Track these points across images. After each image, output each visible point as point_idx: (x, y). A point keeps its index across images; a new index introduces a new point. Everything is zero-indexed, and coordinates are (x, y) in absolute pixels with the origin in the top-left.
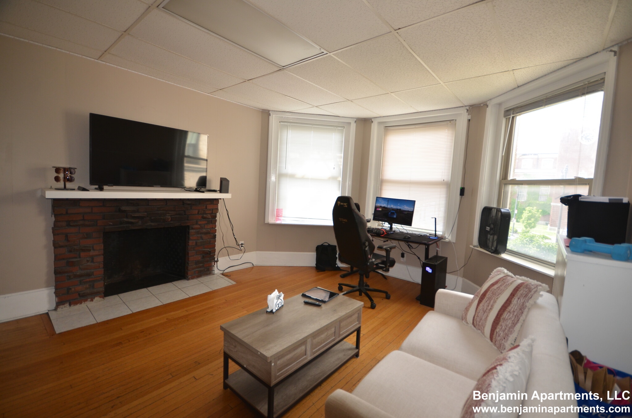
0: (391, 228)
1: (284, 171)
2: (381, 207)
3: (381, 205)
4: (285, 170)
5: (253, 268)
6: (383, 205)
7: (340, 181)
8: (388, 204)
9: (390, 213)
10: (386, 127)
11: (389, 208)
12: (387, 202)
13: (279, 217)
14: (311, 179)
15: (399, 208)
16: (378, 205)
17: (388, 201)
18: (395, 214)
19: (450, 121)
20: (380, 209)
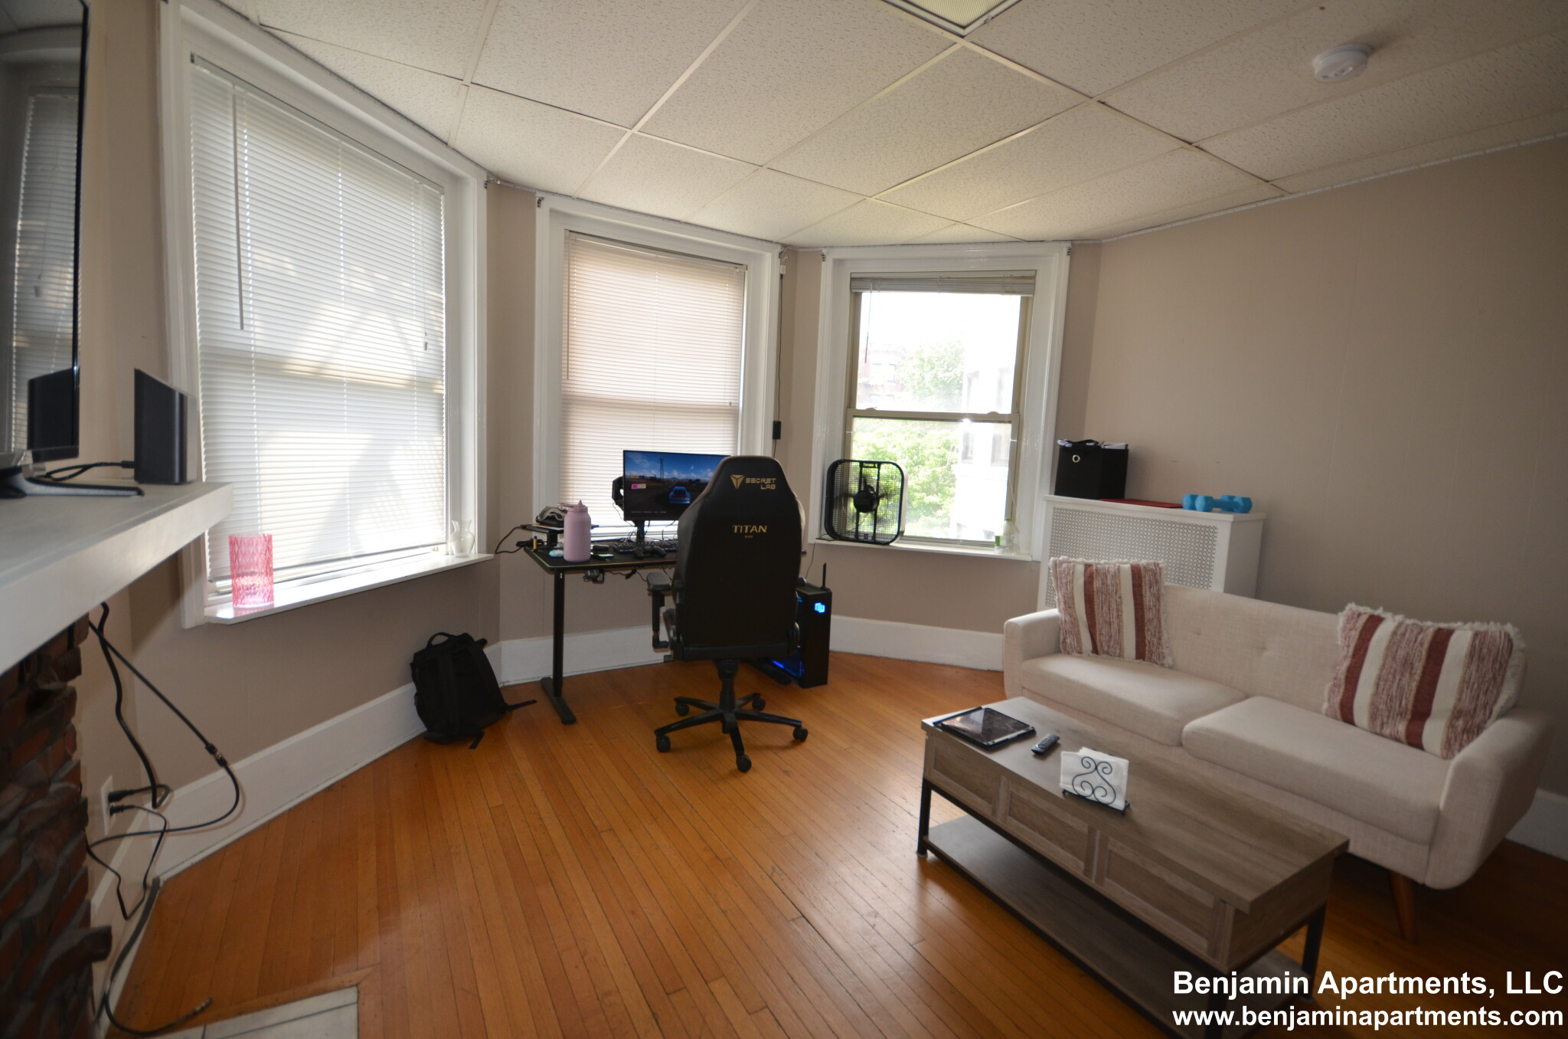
0: (641, 534)
1: (231, 337)
2: (642, 479)
3: (642, 474)
4: (241, 334)
6: (648, 475)
7: (442, 395)
8: (662, 470)
9: (672, 494)
10: (570, 231)
11: (668, 481)
12: (660, 465)
13: (243, 575)
14: (350, 384)
15: (693, 476)
16: (634, 473)
17: (661, 461)
18: (687, 494)
19: (736, 266)
20: (643, 486)
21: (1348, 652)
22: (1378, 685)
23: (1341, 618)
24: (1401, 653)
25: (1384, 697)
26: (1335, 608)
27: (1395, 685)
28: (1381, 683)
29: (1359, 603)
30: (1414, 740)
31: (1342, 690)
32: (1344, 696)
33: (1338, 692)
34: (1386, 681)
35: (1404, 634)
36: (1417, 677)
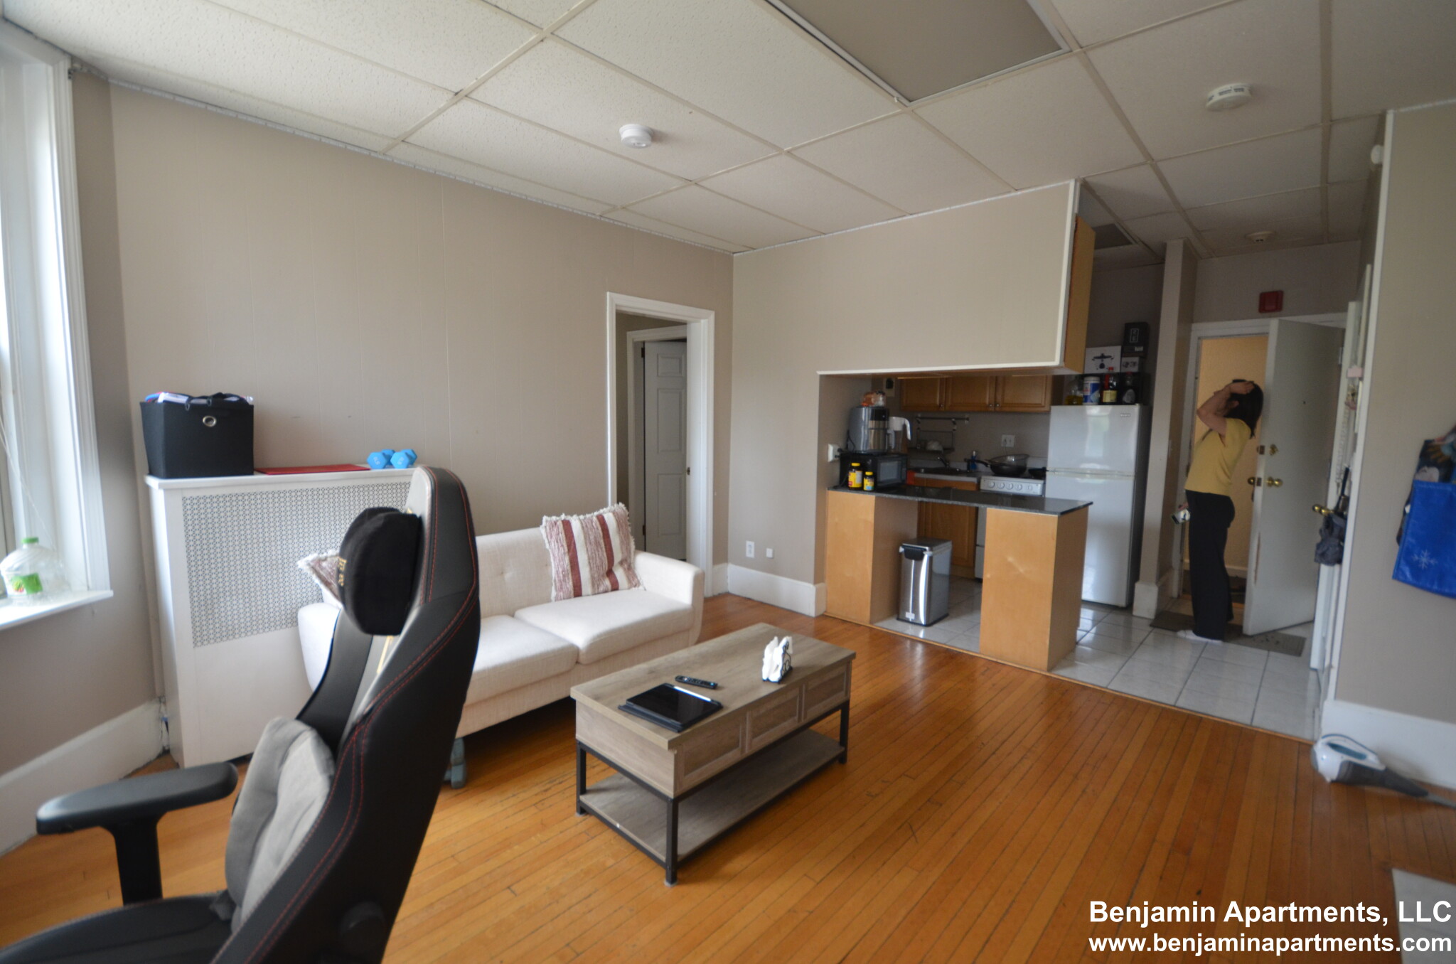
21: (564, 550)
22: (589, 563)
23: (542, 531)
24: (592, 537)
25: (595, 569)
26: (537, 523)
27: (598, 559)
28: (591, 561)
29: (550, 515)
30: (615, 587)
31: (570, 576)
32: (573, 580)
33: (568, 579)
34: (593, 558)
35: (587, 526)
36: (604, 549)
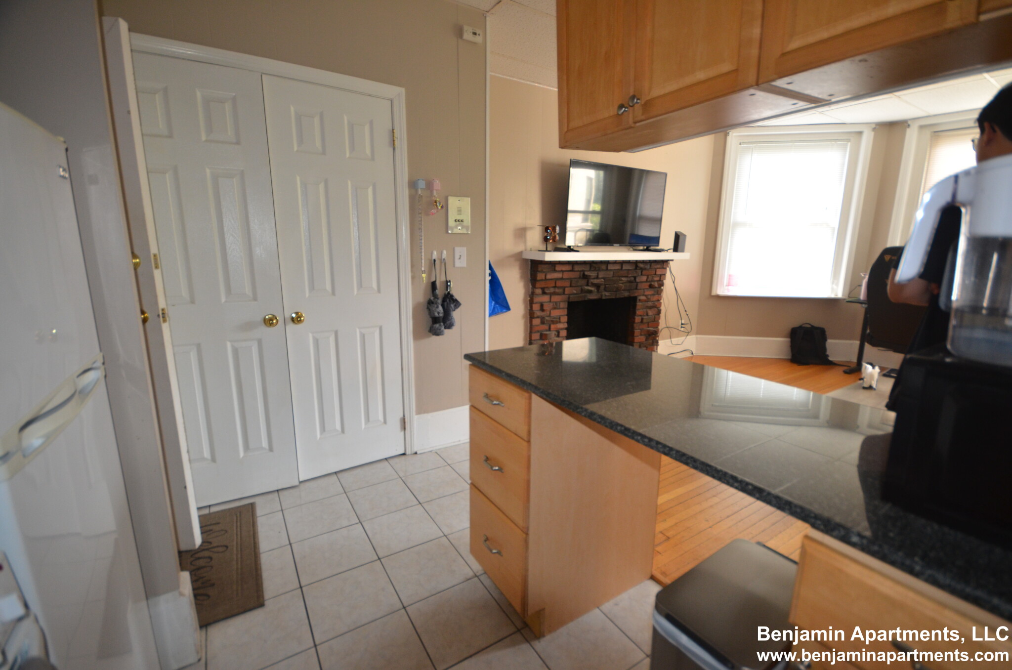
5: (692, 358)
10: (935, 132)
